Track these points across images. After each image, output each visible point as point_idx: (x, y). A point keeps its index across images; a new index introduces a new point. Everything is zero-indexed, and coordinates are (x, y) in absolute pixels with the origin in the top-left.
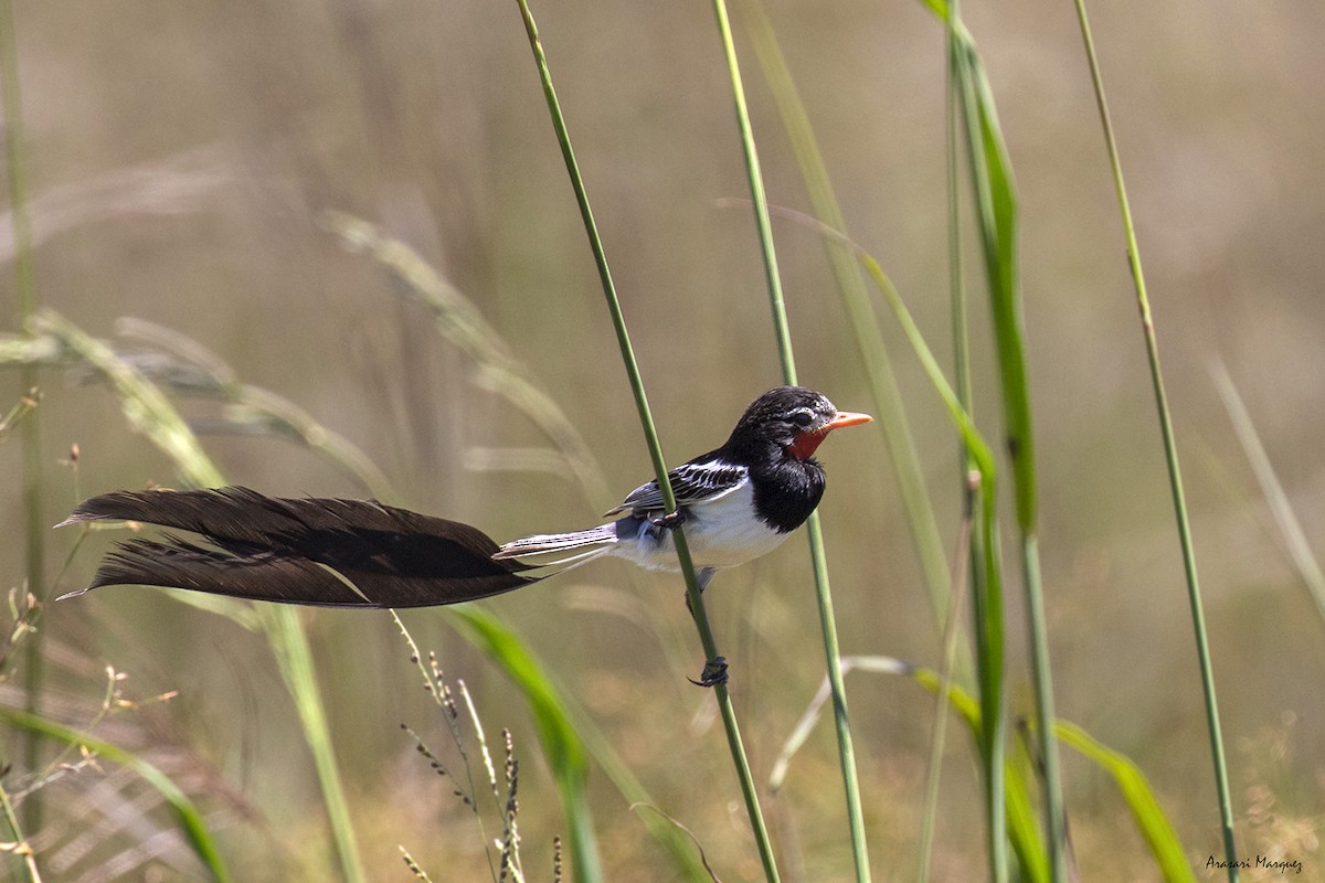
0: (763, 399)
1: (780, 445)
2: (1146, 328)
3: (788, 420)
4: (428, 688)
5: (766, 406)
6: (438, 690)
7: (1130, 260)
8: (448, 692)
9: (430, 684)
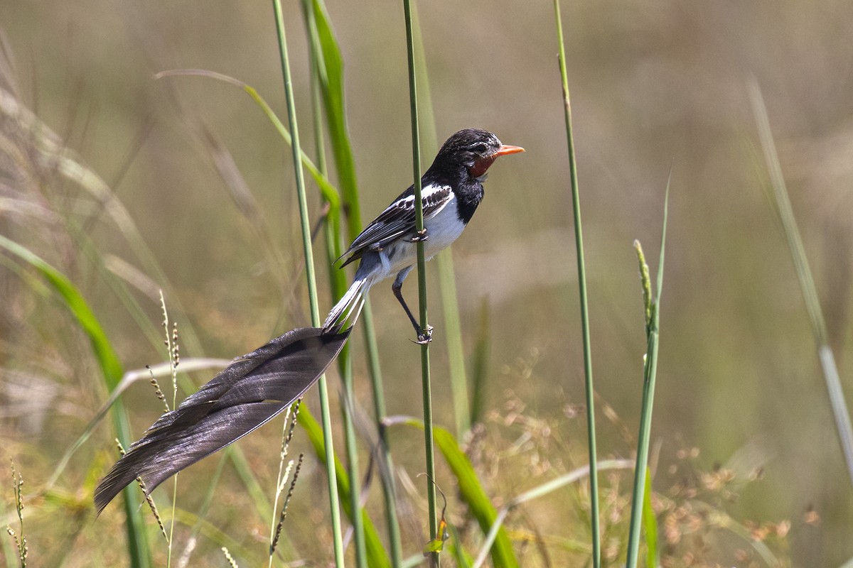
0: (455, 136)
1: (466, 166)
2: (566, 106)
3: (472, 150)
4: (167, 344)
5: (457, 141)
6: (172, 347)
7: (560, 62)
8: (177, 349)
9: (168, 342)
